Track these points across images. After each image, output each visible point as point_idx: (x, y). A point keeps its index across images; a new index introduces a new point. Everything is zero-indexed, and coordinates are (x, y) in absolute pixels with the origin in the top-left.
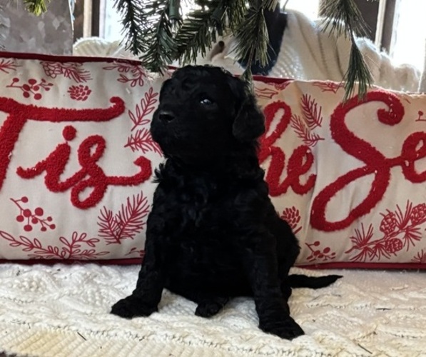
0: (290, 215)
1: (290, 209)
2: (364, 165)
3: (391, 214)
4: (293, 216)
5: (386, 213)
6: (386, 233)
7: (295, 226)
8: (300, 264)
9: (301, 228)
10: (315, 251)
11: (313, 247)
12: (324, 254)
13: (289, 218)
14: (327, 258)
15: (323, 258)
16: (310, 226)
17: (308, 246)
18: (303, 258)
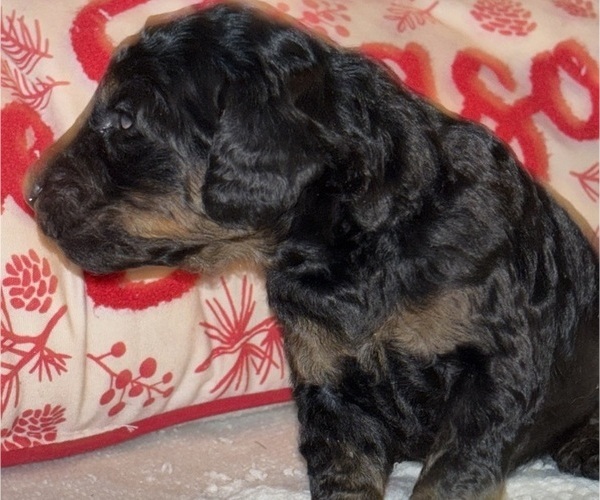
0: (26, 273)
1: (24, 258)
4: (36, 277)
7: (48, 302)
8: (87, 425)
9: (64, 310)
10: (117, 370)
11: (110, 361)
12: (143, 381)
13: (26, 283)
14: (154, 394)
15: (143, 396)
16: (90, 302)
17: (97, 360)
18: (92, 404)
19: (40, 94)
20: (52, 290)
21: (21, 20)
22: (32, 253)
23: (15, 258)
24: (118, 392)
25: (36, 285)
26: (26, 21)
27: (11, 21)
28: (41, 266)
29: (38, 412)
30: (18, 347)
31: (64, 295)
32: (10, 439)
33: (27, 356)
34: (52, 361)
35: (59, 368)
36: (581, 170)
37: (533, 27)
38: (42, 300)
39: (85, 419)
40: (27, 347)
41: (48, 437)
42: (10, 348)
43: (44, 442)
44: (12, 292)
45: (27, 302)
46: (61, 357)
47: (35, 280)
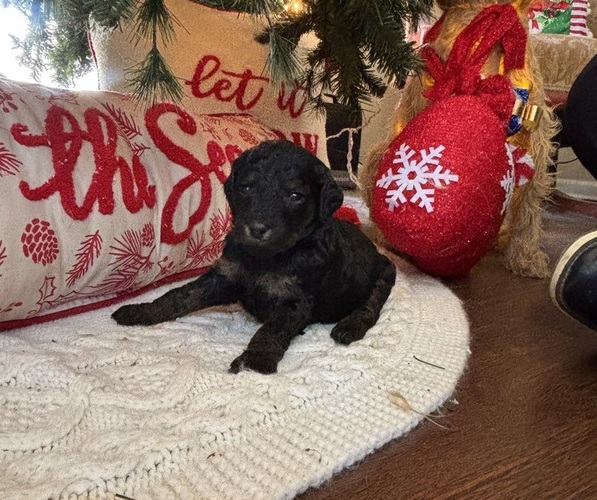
2: (190, 173)
3: (216, 218)
5: (213, 218)
6: (214, 237)
9: (155, 245)
11: (162, 264)
12: (168, 269)
13: (147, 236)
17: (159, 264)
22: (150, 223)
23: (146, 226)
27: (119, 112)
28: (152, 229)
31: (156, 240)
33: (143, 265)
34: (149, 265)
35: (150, 268)
40: (144, 261)
42: (139, 262)
44: (144, 240)
45: (147, 243)
46: (152, 264)
47: (150, 234)
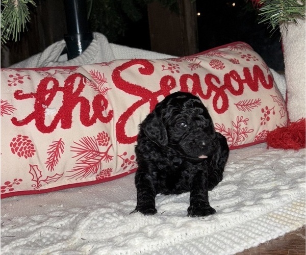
0: (102, 137)
1: (101, 133)
2: (141, 98)
7: (108, 144)
8: (118, 172)
9: (112, 145)
10: (125, 159)
11: (123, 157)
12: (131, 161)
13: (102, 139)
14: (134, 164)
15: (132, 164)
16: (118, 142)
17: (120, 156)
18: (119, 167)
19: (105, 92)
20: (109, 141)
21: (99, 73)
22: (103, 132)
23: (99, 133)
24: (125, 164)
25: (105, 140)
26: (101, 73)
27: (97, 73)
28: (106, 135)
29: (106, 170)
30: (101, 155)
31: (111, 141)
32: (99, 177)
33: (103, 157)
34: (109, 157)
35: (110, 159)
36: (236, 103)
37: (224, 67)
38: (106, 143)
39: (117, 170)
40: (103, 155)
41: (108, 176)
42: (99, 155)
43: (107, 177)
44: (99, 142)
45: (102, 144)
46: (111, 157)
47: (104, 138)
